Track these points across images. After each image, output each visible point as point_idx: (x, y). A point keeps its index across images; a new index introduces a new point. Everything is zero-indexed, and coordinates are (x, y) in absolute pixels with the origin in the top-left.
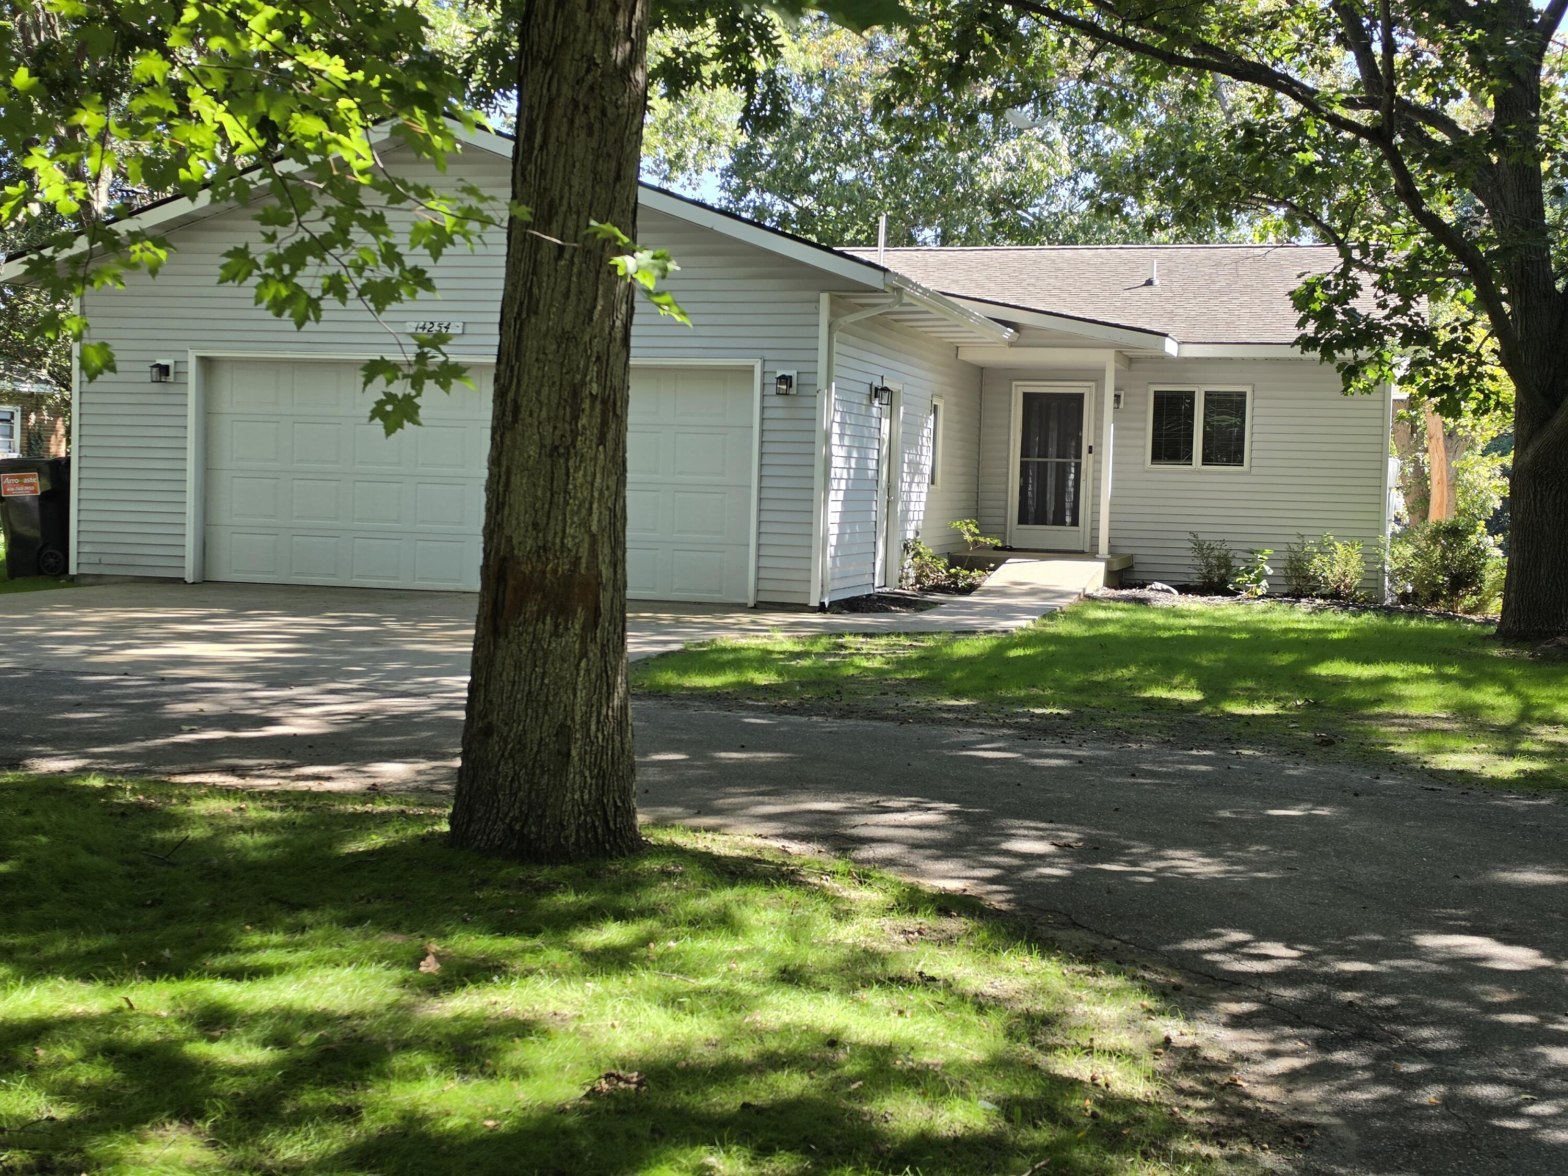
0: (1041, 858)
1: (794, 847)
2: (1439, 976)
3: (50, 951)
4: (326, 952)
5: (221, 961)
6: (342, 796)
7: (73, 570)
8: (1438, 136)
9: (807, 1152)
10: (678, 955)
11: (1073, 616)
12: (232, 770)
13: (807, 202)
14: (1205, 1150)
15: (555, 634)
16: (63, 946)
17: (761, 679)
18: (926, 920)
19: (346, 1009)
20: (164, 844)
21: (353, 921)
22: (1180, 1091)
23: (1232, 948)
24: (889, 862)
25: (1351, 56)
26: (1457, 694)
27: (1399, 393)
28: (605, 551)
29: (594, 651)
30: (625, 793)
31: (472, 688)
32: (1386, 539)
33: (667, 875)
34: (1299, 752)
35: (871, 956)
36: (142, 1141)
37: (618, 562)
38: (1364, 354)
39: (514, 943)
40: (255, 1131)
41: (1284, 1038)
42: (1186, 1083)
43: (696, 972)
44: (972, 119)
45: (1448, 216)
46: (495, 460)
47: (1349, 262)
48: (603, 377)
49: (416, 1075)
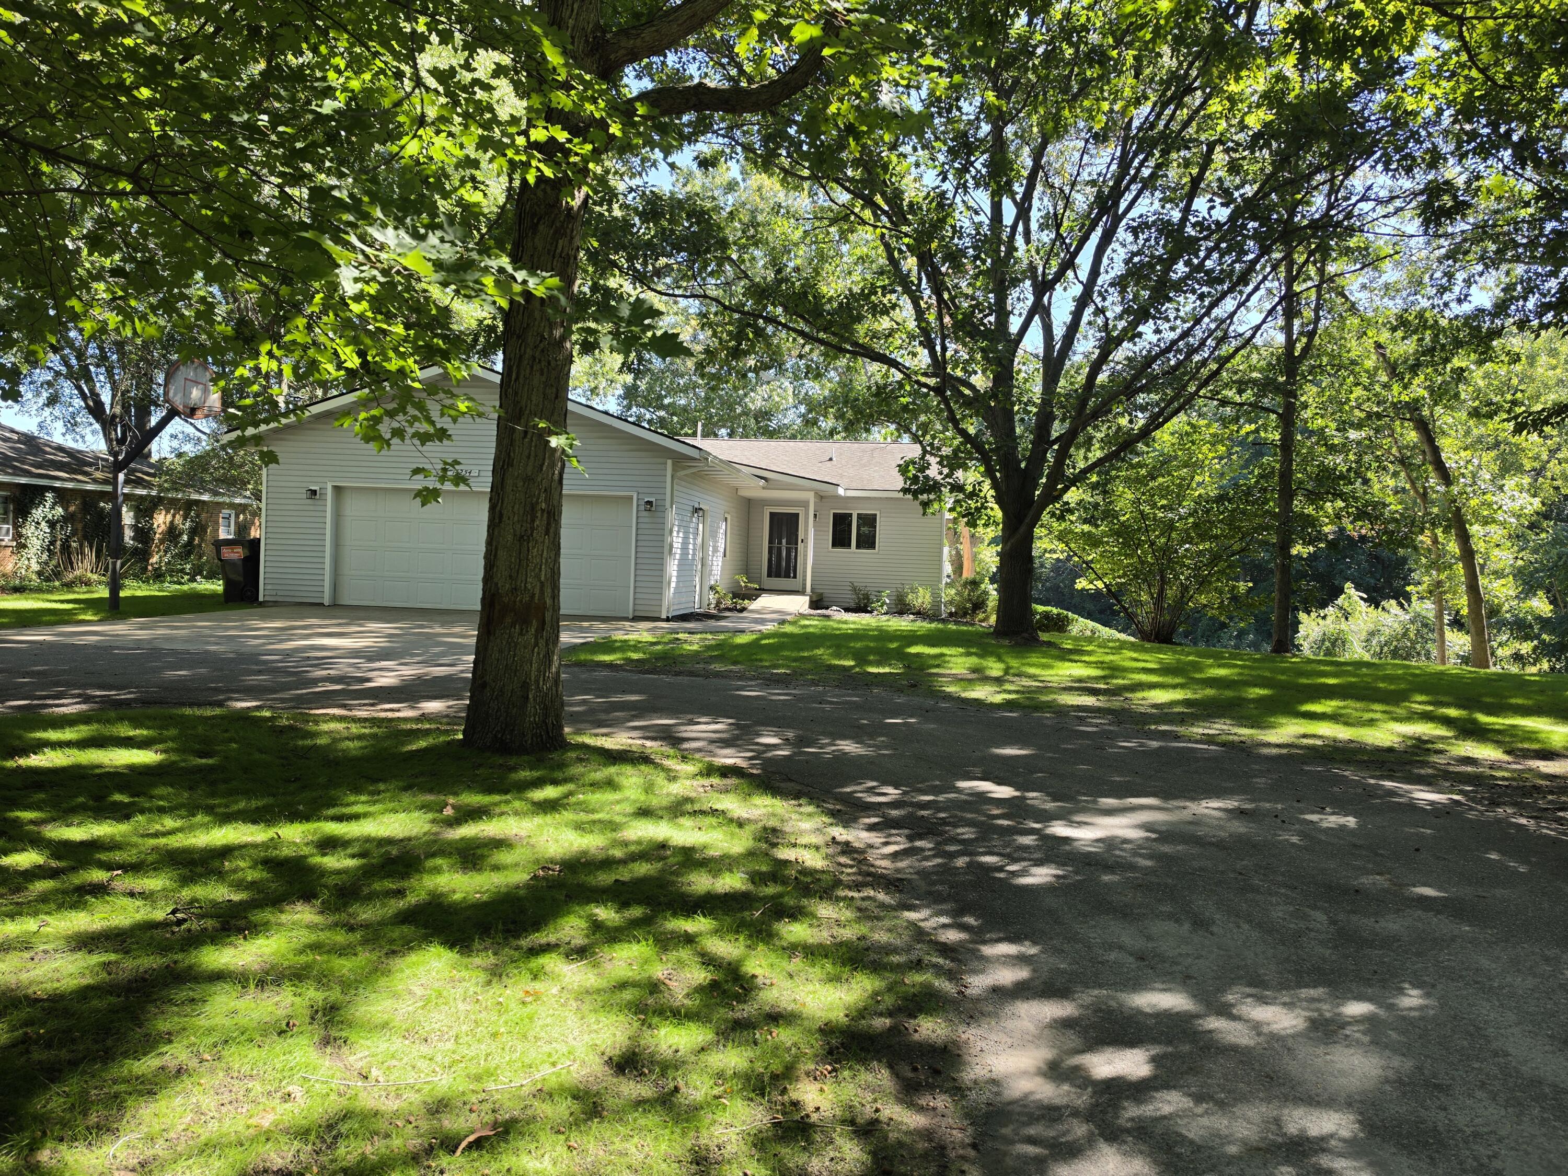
0: (775, 747)
1: (648, 743)
2: (966, 802)
3: (235, 808)
4: (391, 805)
5: (331, 812)
6: (406, 720)
7: (261, 599)
8: (967, 392)
9: (648, 904)
10: (584, 802)
11: (793, 623)
12: (344, 706)
13: (662, 413)
14: (851, 894)
15: (521, 634)
16: (242, 805)
17: (635, 656)
18: (716, 780)
19: (401, 836)
20: (303, 747)
21: (406, 789)
22: (840, 864)
23: (871, 790)
24: (699, 750)
25: (926, 351)
26: (973, 661)
27: (949, 516)
28: (548, 591)
29: (542, 643)
30: (558, 717)
31: (475, 662)
32: (943, 586)
33: (580, 760)
34: (900, 690)
35: (688, 800)
36: (282, 912)
37: (555, 596)
38: (932, 497)
39: (496, 798)
40: (345, 905)
41: (890, 835)
42: (843, 860)
43: (593, 811)
44: (744, 376)
45: (972, 430)
46: (489, 542)
47: (925, 452)
48: (548, 500)
49: (437, 870)
